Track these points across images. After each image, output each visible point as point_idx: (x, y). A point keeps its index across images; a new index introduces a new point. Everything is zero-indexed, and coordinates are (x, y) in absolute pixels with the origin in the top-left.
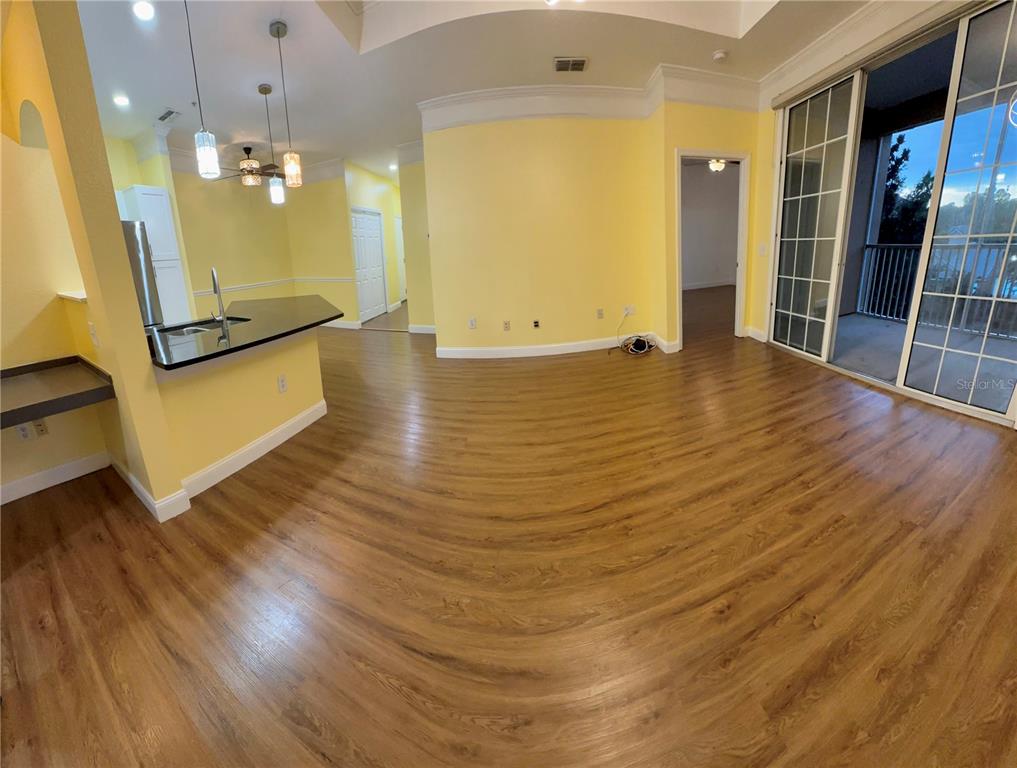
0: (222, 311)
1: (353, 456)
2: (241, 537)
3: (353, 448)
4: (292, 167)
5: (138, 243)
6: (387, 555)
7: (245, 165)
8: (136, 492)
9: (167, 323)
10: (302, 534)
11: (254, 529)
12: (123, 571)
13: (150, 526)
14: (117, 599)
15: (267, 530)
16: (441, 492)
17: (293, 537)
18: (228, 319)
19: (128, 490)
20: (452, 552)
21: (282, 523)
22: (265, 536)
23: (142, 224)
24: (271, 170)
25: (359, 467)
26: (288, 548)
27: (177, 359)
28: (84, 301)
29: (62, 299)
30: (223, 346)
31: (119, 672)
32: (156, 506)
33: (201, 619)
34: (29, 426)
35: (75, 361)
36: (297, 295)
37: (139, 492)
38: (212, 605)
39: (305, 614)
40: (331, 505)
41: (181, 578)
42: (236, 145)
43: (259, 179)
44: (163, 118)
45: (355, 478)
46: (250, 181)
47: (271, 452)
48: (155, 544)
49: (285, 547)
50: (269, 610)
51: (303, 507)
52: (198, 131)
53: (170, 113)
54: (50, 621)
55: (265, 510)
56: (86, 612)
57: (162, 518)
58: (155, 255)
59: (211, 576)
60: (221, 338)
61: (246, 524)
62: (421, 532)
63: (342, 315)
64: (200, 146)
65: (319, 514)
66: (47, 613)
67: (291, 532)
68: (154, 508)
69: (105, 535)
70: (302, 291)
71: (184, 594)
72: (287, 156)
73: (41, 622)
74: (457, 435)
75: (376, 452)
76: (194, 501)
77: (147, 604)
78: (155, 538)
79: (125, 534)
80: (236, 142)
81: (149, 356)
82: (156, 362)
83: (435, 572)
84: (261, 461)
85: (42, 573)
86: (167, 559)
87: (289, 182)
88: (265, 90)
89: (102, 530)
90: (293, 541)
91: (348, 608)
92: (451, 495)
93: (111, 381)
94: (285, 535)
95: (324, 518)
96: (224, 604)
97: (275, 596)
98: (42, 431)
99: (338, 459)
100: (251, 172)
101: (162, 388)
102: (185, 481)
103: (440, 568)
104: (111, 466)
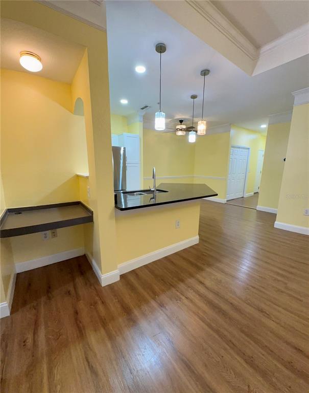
0: (155, 186)
1: (208, 270)
2: (141, 301)
3: (210, 265)
4: (202, 127)
5: (121, 156)
6: (217, 336)
7: (179, 127)
8: (94, 269)
9: (128, 190)
10: (172, 306)
11: (149, 298)
12: (76, 313)
13: (97, 288)
14: (69, 329)
15: (154, 299)
16: (261, 311)
17: (167, 307)
18: (157, 190)
19: (90, 267)
20: (261, 356)
21: (164, 298)
22: (153, 303)
23: (125, 148)
24: (191, 128)
25: (210, 277)
26: (163, 313)
27: (129, 206)
28: (87, 177)
29: (78, 176)
30: (152, 202)
31: (57, 377)
32: (102, 278)
33: (109, 345)
34: (49, 233)
35: (78, 204)
36: (194, 183)
37: (95, 269)
38: (117, 337)
39: (164, 357)
40: (191, 294)
41: (105, 319)
42: (176, 119)
43: (185, 133)
44: (142, 109)
45: (208, 283)
46: (180, 133)
47: (166, 258)
48: (97, 298)
49: (161, 311)
50: (145, 349)
51: (176, 291)
52: (158, 111)
53: (146, 107)
54: (30, 342)
55: (157, 289)
56: (50, 337)
57: (104, 284)
58: (128, 161)
59: (121, 320)
60: (151, 199)
61: (145, 294)
62: (242, 331)
63: (217, 195)
64: (157, 117)
65: (183, 298)
66: (30, 336)
67: (167, 304)
69: (73, 292)
70: (197, 181)
71: (104, 328)
72: (200, 122)
73: (24, 342)
74: (279, 278)
75: (223, 271)
76: (122, 276)
77: (84, 333)
78: (98, 295)
79: (83, 291)
80: (176, 118)
82: (116, 207)
83: (246, 362)
84: (159, 261)
85: (34, 311)
86: (101, 307)
87: (199, 133)
88: (194, 97)
89: (72, 289)
90: (166, 309)
91: (188, 362)
92: (268, 316)
93: (93, 214)
94: (163, 305)
95: (186, 301)
96: (124, 339)
97: (151, 341)
98: (54, 235)
99: (200, 269)
100: (181, 130)
101: (117, 219)
102: (119, 266)
103: (250, 361)
104: (85, 255)
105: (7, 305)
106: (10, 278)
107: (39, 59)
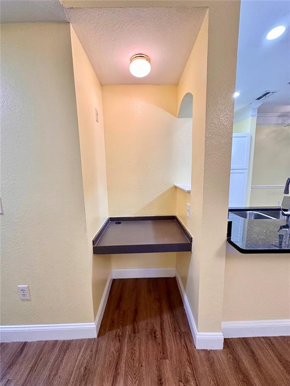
13: (188, 346)
28: (189, 192)
29: (176, 187)
32: (197, 337)
44: (259, 99)
57: (199, 346)
68: (195, 337)
76: (226, 343)
78: (190, 364)
81: (226, 235)
82: (229, 240)
93: (191, 242)
102: (225, 324)
104: (175, 278)
105: (95, 326)
106: (106, 284)
107: (149, 60)
